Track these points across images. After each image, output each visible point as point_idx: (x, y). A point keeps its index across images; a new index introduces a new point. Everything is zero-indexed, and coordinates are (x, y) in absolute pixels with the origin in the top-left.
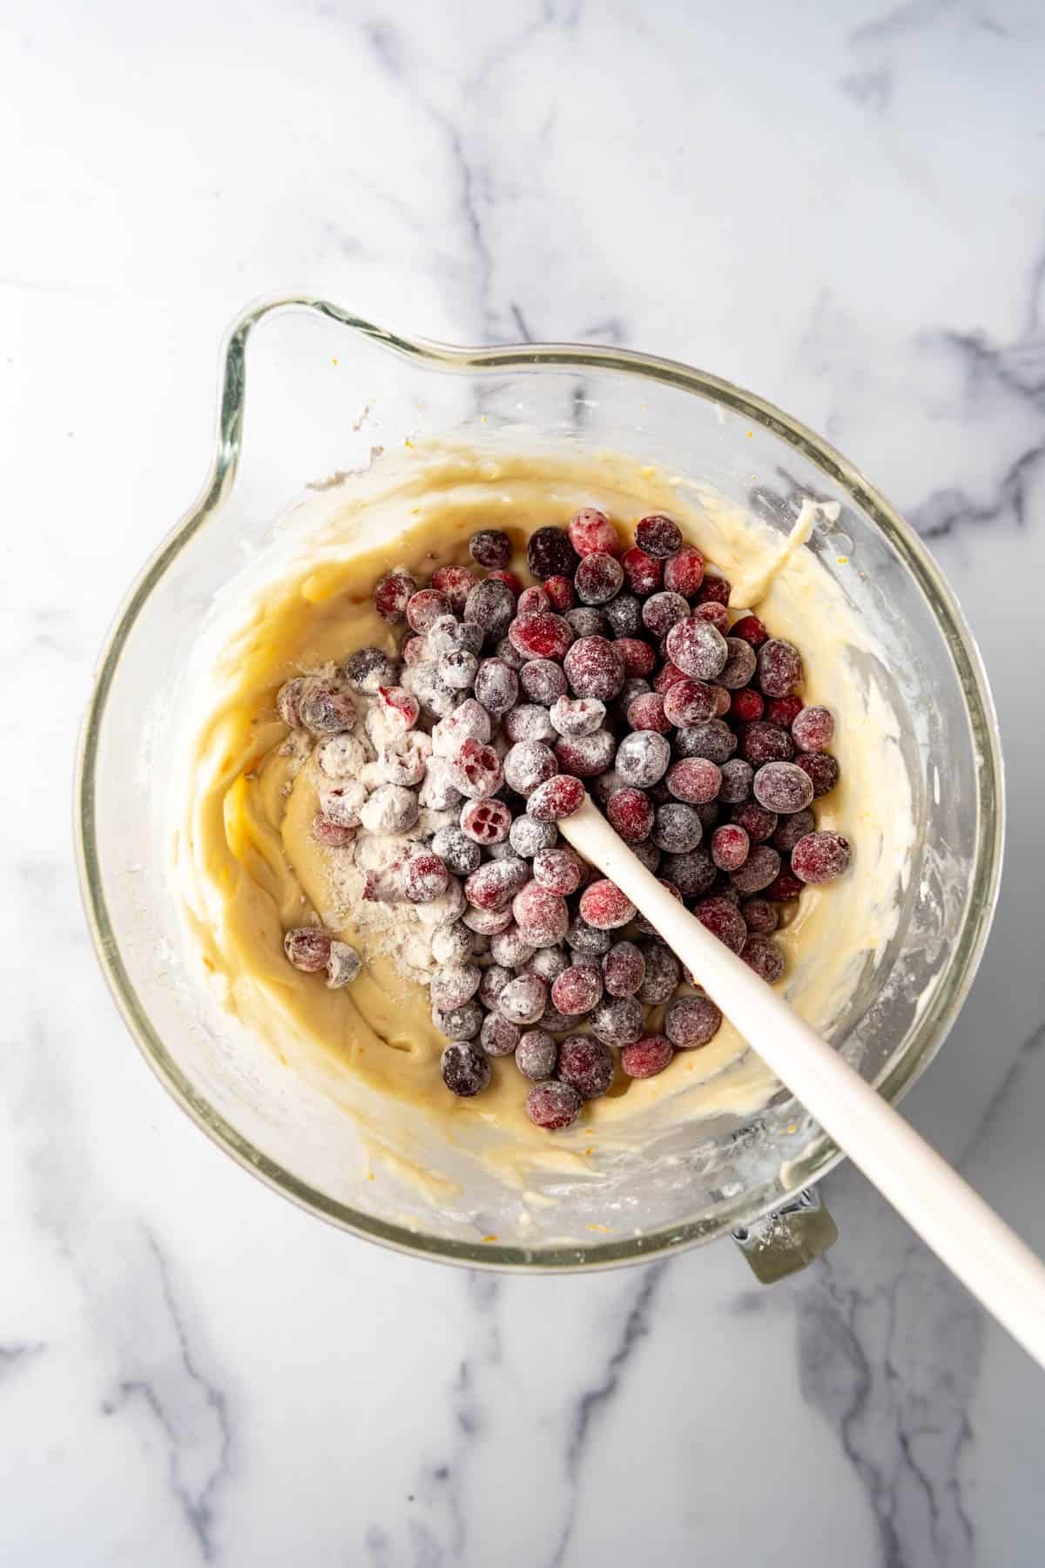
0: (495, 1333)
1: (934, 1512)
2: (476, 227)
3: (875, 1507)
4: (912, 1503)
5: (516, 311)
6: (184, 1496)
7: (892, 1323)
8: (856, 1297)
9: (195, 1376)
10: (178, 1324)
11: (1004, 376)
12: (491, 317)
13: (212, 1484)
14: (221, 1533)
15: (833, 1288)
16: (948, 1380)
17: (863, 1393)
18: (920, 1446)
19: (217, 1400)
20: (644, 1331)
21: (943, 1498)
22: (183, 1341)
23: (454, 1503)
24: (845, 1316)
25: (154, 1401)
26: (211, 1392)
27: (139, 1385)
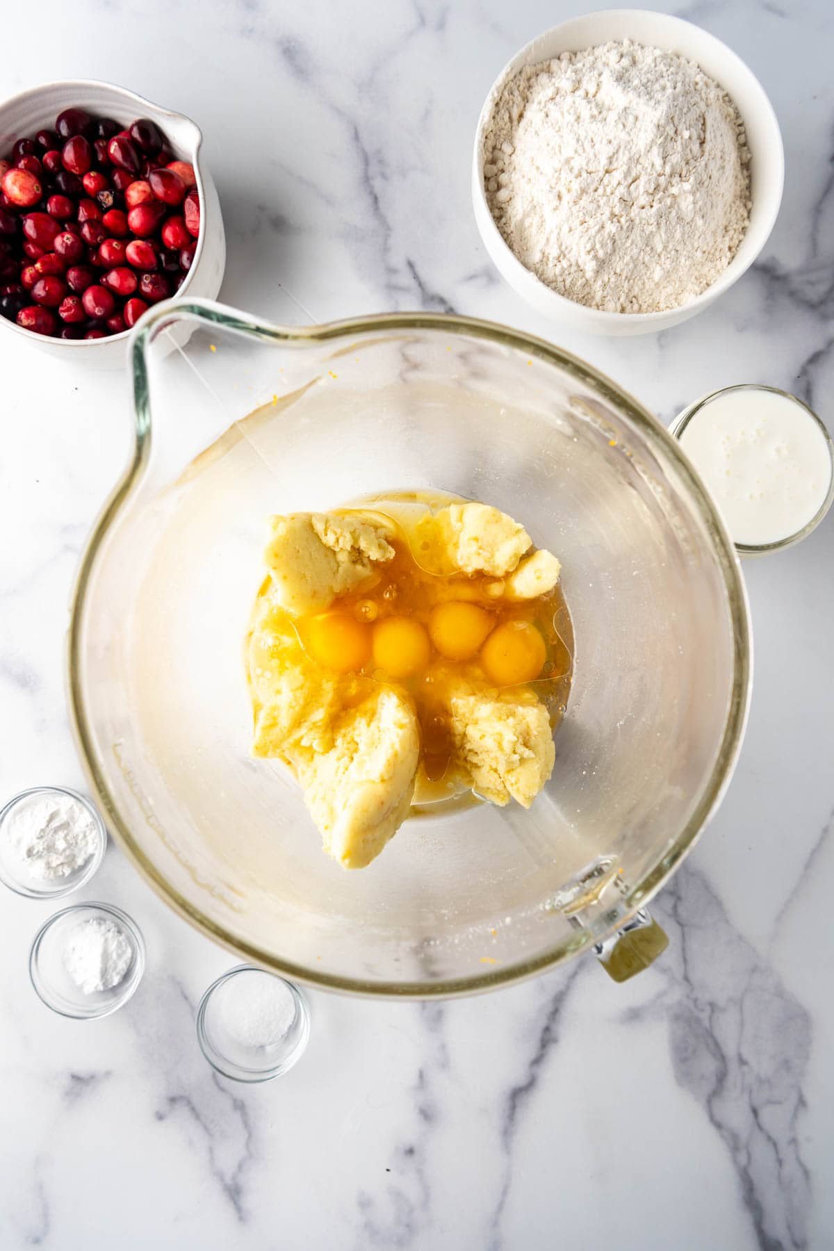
0: (443, 1047)
1: (780, 1162)
2: (376, 199)
3: (735, 1161)
4: (762, 1154)
5: (411, 265)
6: (220, 1176)
7: (742, 1024)
8: (712, 1005)
9: (222, 1090)
11: (792, 294)
12: (392, 271)
13: (240, 1167)
14: (249, 1201)
15: (695, 1001)
16: (786, 1065)
17: (721, 1077)
18: (766, 1115)
19: (240, 1106)
20: (555, 1041)
21: (787, 1153)
23: (420, 1172)
24: (706, 1023)
25: (193, 1109)
26: (235, 1101)
27: (182, 1098)
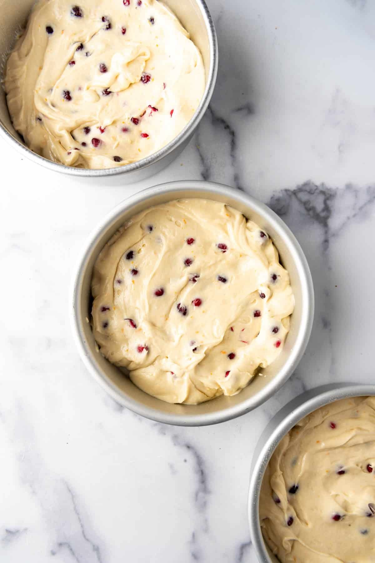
0: (206, 520)
9: (87, 540)
10: (80, 520)
19: (96, 549)
22: (82, 526)
25: (71, 550)
26: (94, 546)
27: (65, 543)
